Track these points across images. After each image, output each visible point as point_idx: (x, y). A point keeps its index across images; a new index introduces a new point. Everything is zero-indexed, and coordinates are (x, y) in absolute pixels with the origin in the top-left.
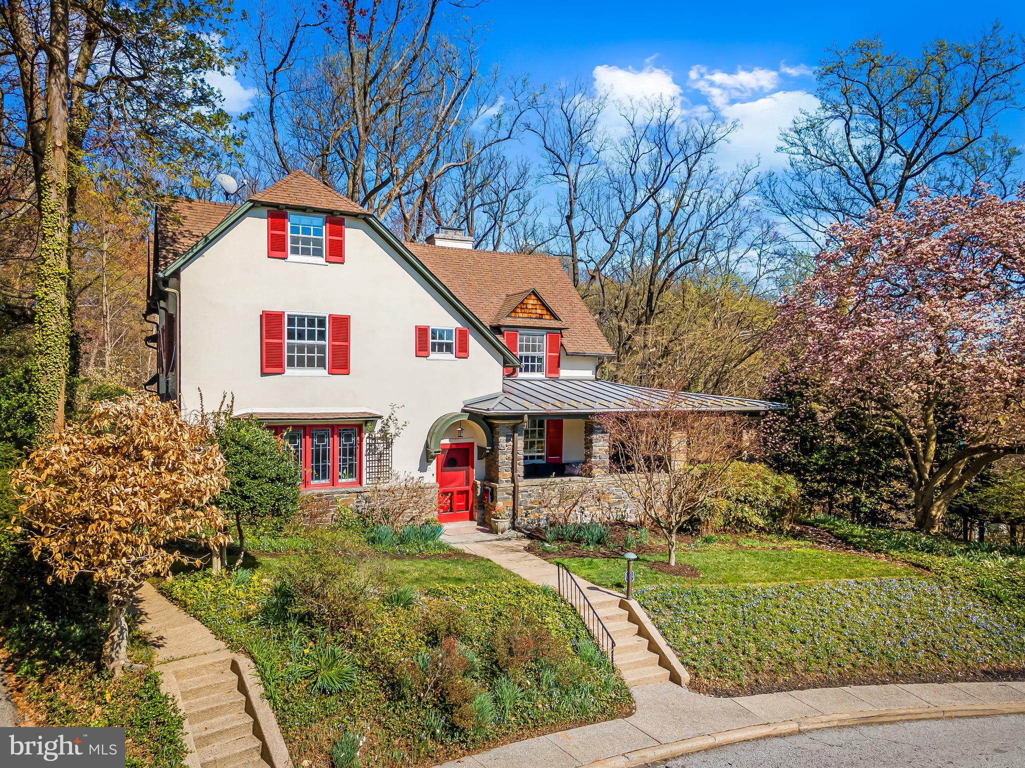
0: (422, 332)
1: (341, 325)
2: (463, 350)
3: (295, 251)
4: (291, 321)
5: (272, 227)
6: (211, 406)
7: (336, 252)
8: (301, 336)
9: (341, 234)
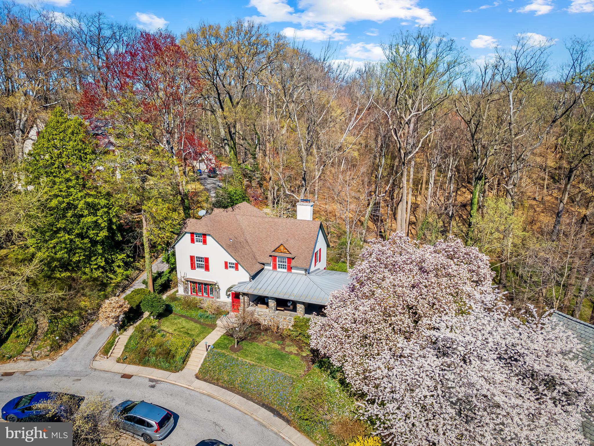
0: (226, 263)
1: (207, 260)
2: (237, 269)
3: (197, 241)
4: (197, 257)
5: (191, 236)
6: (183, 276)
7: (205, 242)
8: (199, 261)
9: (206, 238)
